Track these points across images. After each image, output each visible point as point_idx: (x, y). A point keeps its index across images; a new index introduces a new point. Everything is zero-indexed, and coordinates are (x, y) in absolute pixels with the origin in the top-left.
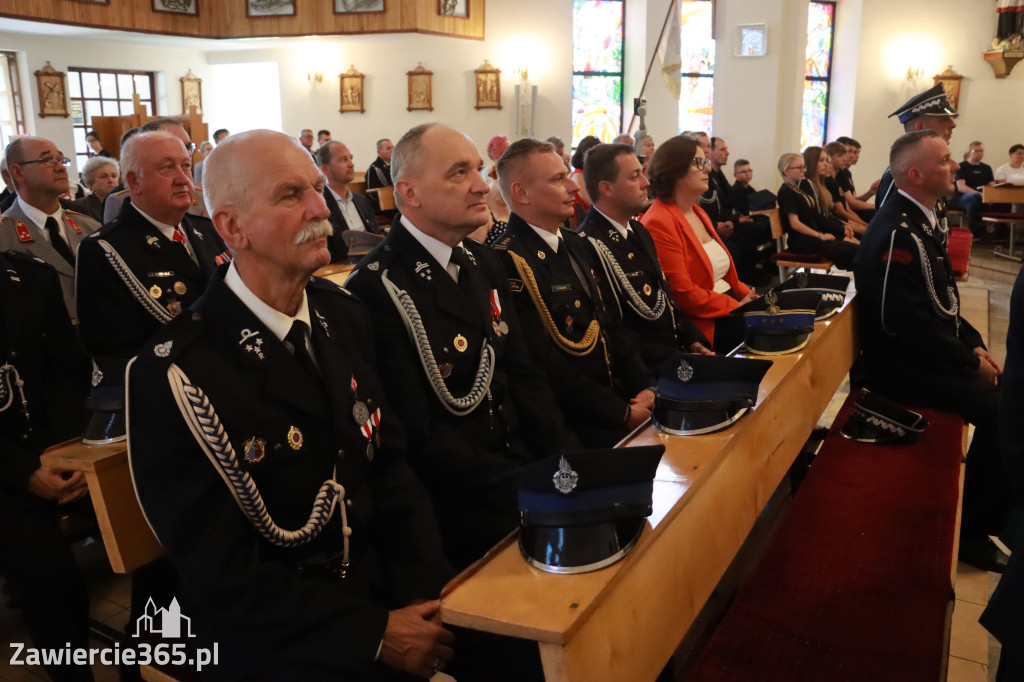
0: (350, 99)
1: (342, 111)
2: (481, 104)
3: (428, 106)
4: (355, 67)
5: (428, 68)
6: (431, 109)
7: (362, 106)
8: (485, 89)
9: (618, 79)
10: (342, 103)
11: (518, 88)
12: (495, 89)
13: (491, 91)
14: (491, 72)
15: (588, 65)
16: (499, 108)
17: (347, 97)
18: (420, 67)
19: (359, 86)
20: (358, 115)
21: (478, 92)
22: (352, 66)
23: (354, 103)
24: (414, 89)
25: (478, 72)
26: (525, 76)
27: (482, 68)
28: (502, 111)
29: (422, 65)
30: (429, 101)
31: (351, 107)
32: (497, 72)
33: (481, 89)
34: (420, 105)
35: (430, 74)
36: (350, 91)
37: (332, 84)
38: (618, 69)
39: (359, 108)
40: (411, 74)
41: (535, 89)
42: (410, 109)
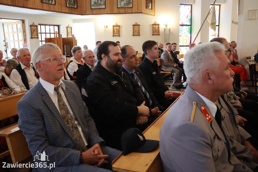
0: (116, 33)
1: (113, 36)
2: (154, 34)
3: (139, 34)
4: (117, 24)
5: (138, 24)
6: (139, 35)
7: (119, 34)
8: (155, 30)
9: (190, 27)
10: (113, 34)
11: (165, 29)
12: (158, 29)
13: (157, 30)
14: (157, 25)
15: (182, 23)
16: (159, 35)
17: (115, 32)
18: (136, 23)
19: (118, 29)
20: (118, 37)
21: (153, 30)
22: (116, 23)
23: (117, 34)
24: (135, 30)
25: (153, 25)
26: (166, 26)
27: (154, 24)
28: (160, 36)
29: (137, 23)
30: (139, 33)
31: (116, 35)
32: (158, 25)
33: (154, 29)
34: (136, 34)
35: (139, 25)
36: (116, 30)
37: (111, 28)
38: (190, 24)
39: (118, 35)
40: (133, 25)
41: (170, 29)
42: (133, 35)
